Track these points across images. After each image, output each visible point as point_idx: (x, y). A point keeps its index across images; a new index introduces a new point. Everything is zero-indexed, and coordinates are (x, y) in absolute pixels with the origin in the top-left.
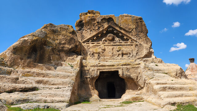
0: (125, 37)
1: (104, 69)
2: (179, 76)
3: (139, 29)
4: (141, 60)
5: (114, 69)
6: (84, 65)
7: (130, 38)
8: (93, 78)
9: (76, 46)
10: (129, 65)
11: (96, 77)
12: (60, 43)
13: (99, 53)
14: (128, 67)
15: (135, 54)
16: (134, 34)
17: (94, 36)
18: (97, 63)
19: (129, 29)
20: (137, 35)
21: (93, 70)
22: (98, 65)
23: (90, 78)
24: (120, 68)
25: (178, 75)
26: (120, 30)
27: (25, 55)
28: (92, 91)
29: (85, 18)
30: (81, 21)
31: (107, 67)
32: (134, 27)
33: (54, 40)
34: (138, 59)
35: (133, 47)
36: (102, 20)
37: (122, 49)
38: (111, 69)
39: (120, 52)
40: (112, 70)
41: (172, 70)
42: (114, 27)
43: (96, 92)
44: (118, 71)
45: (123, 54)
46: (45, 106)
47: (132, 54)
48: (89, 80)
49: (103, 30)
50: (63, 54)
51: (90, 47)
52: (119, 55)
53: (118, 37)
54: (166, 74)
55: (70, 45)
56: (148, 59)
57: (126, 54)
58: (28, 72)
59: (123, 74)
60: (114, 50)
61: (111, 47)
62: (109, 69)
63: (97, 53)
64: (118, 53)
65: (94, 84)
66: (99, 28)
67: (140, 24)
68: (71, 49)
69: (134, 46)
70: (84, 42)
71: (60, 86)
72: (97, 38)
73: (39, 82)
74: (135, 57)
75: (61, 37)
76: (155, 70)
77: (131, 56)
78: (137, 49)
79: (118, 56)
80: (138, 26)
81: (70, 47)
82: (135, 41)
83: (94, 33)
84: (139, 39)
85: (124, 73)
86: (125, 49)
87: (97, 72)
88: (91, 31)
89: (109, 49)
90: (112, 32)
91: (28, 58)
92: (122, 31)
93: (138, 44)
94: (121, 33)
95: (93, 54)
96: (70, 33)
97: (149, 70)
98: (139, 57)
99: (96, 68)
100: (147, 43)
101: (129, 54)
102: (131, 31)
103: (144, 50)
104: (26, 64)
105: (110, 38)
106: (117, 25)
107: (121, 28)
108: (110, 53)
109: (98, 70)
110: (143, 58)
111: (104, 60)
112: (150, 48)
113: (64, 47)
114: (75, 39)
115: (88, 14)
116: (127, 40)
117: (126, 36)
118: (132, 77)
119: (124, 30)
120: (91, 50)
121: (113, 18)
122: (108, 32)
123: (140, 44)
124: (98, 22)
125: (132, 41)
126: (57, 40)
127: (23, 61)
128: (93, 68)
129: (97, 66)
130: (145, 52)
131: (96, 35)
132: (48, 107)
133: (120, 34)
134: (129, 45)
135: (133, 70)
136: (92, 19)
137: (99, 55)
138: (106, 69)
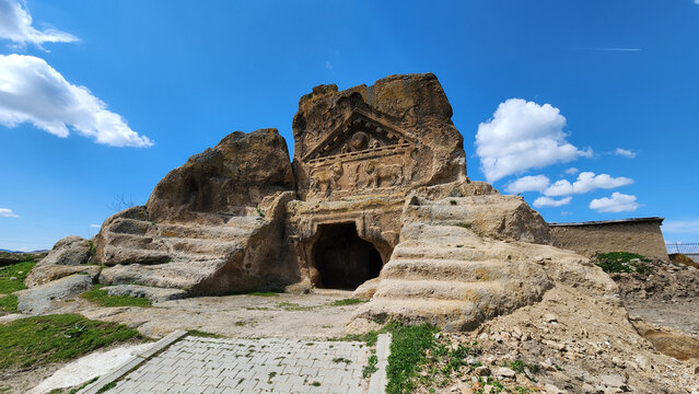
0: (390, 135)
1: (326, 219)
2: (509, 234)
3: (425, 106)
4: (420, 191)
5: (346, 217)
6: (290, 211)
7: (402, 135)
8: (305, 241)
9: (282, 171)
10: (378, 205)
11: (312, 237)
12: (248, 169)
13: (329, 182)
14: (377, 211)
15: (407, 176)
16: (410, 123)
17: (324, 144)
18: (313, 206)
19: (398, 112)
20: (419, 124)
21: (304, 223)
22: (316, 210)
23: (297, 239)
24: (357, 216)
25: (507, 230)
26: (378, 120)
27: (178, 197)
28: (303, 270)
29: (306, 107)
30: (300, 116)
31: (332, 215)
32: (411, 103)
33: (237, 163)
34: (416, 187)
35: (404, 158)
36: (339, 102)
37: (376, 167)
38: (339, 218)
39: (373, 175)
40: (342, 221)
41: (490, 214)
42: (364, 113)
43: (313, 271)
44: (354, 223)
45: (379, 180)
46: (139, 293)
47: (401, 177)
48: (296, 243)
49: (342, 126)
50: (254, 191)
51: (317, 171)
52: (371, 182)
53: (376, 136)
54: (468, 226)
55: (268, 170)
56: (442, 186)
57: (388, 178)
58: (173, 228)
59: (364, 230)
60: (361, 170)
61: (354, 165)
62: (335, 218)
63: (324, 182)
64: (369, 177)
65: (309, 254)
66: (334, 122)
67: (426, 93)
68: (269, 178)
69: (407, 155)
70: (305, 161)
71: (208, 257)
72: (330, 148)
73: (179, 247)
74: (409, 182)
75: (250, 156)
76: (437, 218)
77: (399, 181)
78: (414, 162)
79: (369, 185)
80: (421, 98)
81: (269, 174)
82: (412, 140)
83: (324, 137)
84: (424, 134)
85: (368, 228)
86: (384, 166)
87: (312, 225)
88: (319, 132)
89: (349, 168)
90: (361, 127)
91: (183, 202)
92: (383, 121)
93: (419, 147)
94: (381, 125)
95: (318, 186)
96: (269, 144)
97: (420, 216)
98: (418, 183)
99: (311, 217)
100: (445, 143)
101: (393, 177)
102: (403, 117)
103: (435, 160)
104: (177, 215)
105: (358, 142)
106: (369, 108)
107: (379, 114)
108: (351, 179)
109: (313, 221)
110: (429, 184)
111: (339, 198)
112: (453, 155)
113: (255, 176)
114: (278, 157)
115: (314, 97)
116: (395, 140)
117: (393, 130)
118: (384, 238)
119: (387, 117)
120: (314, 176)
121: (361, 92)
122: (353, 129)
123: (425, 147)
124: (331, 110)
125: (405, 142)
126: (243, 162)
127: (172, 208)
128: (304, 218)
129: (313, 213)
130: (435, 167)
131: (329, 141)
132: (143, 296)
133: (379, 130)
134: (395, 153)
135: (388, 217)
136: (320, 106)
137: (329, 187)
138: (330, 219)
